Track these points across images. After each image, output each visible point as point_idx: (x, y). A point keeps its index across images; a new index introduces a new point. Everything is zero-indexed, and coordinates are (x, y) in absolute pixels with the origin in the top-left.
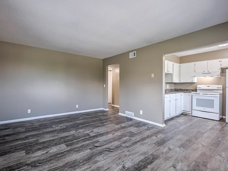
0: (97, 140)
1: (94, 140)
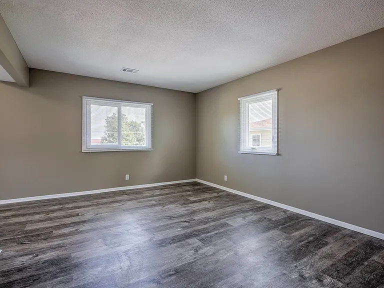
0: (186, 230)
1: (189, 230)
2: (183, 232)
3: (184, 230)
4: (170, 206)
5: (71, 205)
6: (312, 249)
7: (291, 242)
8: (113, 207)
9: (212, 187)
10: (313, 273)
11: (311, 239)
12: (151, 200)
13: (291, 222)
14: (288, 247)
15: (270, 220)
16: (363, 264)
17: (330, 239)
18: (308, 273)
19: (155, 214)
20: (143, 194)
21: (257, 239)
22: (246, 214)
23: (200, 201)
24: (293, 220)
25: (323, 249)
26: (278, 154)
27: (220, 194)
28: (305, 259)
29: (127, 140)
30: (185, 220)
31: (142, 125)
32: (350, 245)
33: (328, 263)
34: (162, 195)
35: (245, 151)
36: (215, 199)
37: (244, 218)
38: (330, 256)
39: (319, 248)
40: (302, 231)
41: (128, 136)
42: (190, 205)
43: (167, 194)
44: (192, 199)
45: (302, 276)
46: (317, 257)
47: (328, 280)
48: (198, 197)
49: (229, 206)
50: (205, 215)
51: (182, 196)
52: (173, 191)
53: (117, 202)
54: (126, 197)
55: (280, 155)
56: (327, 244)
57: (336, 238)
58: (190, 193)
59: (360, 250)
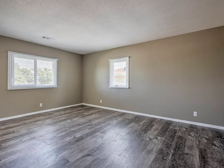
2: (90, 131)
3: (90, 130)
4: (75, 119)
5: (3, 127)
6: (149, 128)
7: (140, 127)
8: (38, 124)
9: (93, 107)
10: (154, 137)
11: (148, 124)
12: (62, 117)
13: (137, 119)
14: (141, 129)
15: (128, 119)
16: (168, 130)
17: (154, 123)
18: (152, 137)
19: (69, 124)
20: (53, 114)
21: (127, 128)
22: (117, 118)
23: (91, 114)
24: (137, 118)
25: (153, 127)
26: (129, 88)
27: (99, 110)
28: (149, 132)
29: (20, 81)
30: (88, 125)
31: (31, 71)
32: (161, 124)
33: (157, 132)
34: (67, 114)
35: (112, 86)
36: (98, 113)
37: (117, 120)
38: (156, 130)
39: (152, 127)
40: (143, 122)
41: (20, 78)
42: (86, 117)
43: (69, 113)
44: (86, 114)
45: (150, 139)
46: (152, 131)
47: (159, 138)
48: (88, 113)
49: (107, 115)
50: (97, 121)
51: (79, 113)
52: (72, 111)
53: (39, 120)
54: (42, 117)
55: (130, 88)
56: (153, 125)
57: (156, 122)
58: (83, 111)
59: (165, 125)
